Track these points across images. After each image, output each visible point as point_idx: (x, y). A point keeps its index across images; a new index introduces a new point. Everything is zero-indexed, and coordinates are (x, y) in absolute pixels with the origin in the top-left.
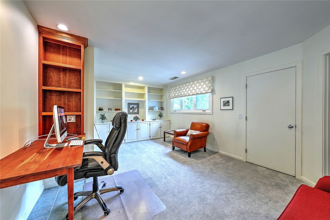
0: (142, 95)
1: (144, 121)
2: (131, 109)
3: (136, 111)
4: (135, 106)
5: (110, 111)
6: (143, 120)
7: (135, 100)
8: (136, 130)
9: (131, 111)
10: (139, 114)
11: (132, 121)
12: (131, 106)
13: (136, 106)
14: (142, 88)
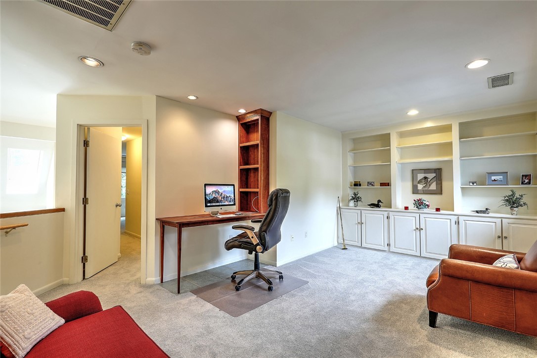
0: (447, 147)
1: (442, 212)
2: (419, 183)
3: (433, 187)
4: (431, 176)
5: (371, 187)
6: (438, 210)
7: (432, 160)
8: (415, 230)
9: (420, 187)
10: (441, 194)
11: (406, 208)
12: (420, 176)
13: (434, 175)
14: (447, 129)
